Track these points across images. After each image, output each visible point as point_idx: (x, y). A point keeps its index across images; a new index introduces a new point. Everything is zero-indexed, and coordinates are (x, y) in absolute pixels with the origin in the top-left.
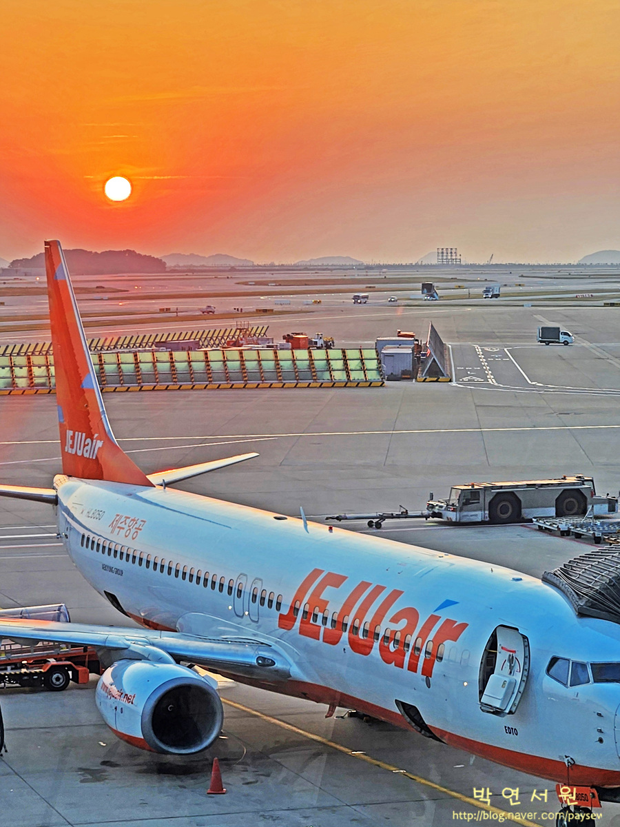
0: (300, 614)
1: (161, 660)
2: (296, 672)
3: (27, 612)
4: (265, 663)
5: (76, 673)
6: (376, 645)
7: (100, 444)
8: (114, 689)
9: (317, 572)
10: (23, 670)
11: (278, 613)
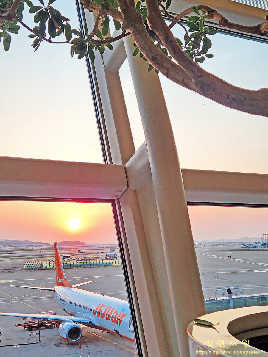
0: (97, 312)
1: (71, 322)
2: (96, 324)
3: (47, 313)
4: (90, 322)
5: (56, 325)
6: (111, 318)
7: (63, 280)
8: (62, 328)
9: (100, 304)
10: (46, 324)
11: (93, 312)
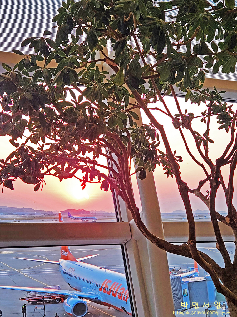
0: (103, 288)
1: (76, 297)
2: (102, 300)
4: (96, 298)
5: (61, 299)
6: (117, 295)
7: (68, 253)
9: (106, 279)
10: (51, 299)
11: (99, 288)
